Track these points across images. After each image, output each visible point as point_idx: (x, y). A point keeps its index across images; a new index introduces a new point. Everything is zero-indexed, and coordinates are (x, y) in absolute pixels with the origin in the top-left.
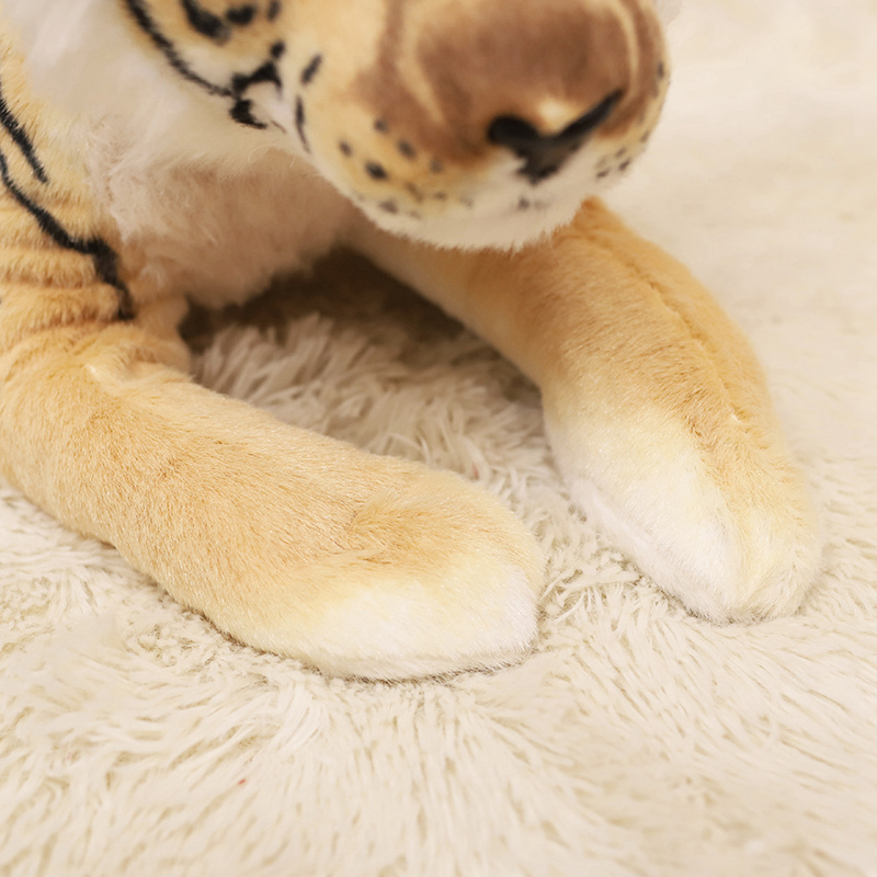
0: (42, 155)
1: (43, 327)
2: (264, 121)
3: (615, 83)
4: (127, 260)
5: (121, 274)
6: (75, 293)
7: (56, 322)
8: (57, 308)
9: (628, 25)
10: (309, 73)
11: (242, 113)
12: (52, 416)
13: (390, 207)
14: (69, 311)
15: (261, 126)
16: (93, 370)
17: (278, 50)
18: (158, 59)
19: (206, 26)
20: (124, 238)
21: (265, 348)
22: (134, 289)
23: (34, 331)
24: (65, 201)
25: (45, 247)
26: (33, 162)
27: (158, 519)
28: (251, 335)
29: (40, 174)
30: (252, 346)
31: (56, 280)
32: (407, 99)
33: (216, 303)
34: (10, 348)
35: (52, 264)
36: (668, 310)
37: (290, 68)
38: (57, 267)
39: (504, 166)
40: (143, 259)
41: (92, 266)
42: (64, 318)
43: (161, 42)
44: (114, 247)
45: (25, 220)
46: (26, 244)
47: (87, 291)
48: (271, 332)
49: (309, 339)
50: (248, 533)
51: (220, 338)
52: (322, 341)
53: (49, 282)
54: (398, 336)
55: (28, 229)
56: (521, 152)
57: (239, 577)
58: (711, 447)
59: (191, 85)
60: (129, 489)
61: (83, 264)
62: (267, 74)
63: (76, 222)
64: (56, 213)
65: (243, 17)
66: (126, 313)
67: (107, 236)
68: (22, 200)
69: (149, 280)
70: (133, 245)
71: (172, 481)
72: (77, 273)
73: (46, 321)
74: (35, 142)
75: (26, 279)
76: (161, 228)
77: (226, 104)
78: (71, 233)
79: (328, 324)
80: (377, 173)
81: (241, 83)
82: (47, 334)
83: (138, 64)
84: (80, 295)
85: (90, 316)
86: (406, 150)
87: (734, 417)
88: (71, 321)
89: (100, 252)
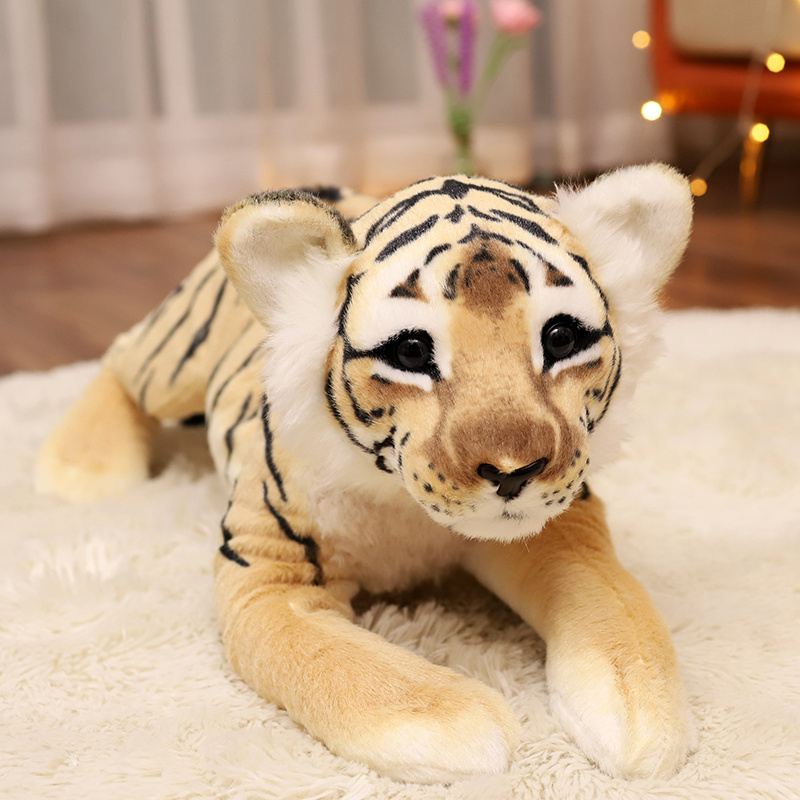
0: (287, 487)
1: (270, 582)
2: (391, 469)
3: (542, 454)
4: (324, 551)
5: (319, 560)
6: (291, 565)
7: (278, 580)
8: (279, 572)
9: (557, 430)
10: (404, 441)
11: (381, 463)
12: (263, 626)
13: (436, 508)
14: (287, 574)
15: (390, 471)
16: (291, 605)
17: (393, 430)
18: (343, 433)
19: (362, 417)
20: (323, 537)
21: (398, 617)
22: (325, 568)
23: (265, 583)
24: (294, 513)
25: (280, 537)
26: (281, 491)
27: (307, 679)
28: (392, 609)
29: (284, 497)
30: (391, 615)
31: (283, 557)
32: (444, 453)
33: (376, 590)
34: (250, 591)
35: (282, 547)
36: (619, 602)
37: (397, 438)
38: (284, 549)
39: (488, 489)
40: (333, 551)
41: (303, 551)
42: (283, 578)
43: (343, 424)
44: (317, 542)
45: (272, 521)
46: (270, 535)
47: (299, 565)
48: (405, 610)
49: (427, 615)
50: (351, 688)
51: (375, 609)
52: (434, 616)
53: (279, 557)
54: (482, 622)
55: (272, 526)
56: (496, 483)
57: (342, 713)
58: (622, 675)
59: (356, 447)
60: (295, 664)
61: (299, 549)
62: (389, 442)
63: (298, 525)
64: (289, 519)
65: (378, 413)
66: (319, 581)
67: (314, 536)
68: (273, 511)
69: (334, 565)
70: (329, 540)
71: (318, 660)
72: (294, 554)
73: (273, 577)
74: (285, 479)
75: (266, 555)
76: (342, 531)
77: (373, 458)
78: (295, 531)
79: (441, 609)
80: (429, 489)
81: (378, 446)
82: (272, 586)
83: (332, 433)
84: (295, 567)
85: (297, 580)
86: (441, 478)
87: (641, 661)
88: (286, 581)
89: (310, 545)
